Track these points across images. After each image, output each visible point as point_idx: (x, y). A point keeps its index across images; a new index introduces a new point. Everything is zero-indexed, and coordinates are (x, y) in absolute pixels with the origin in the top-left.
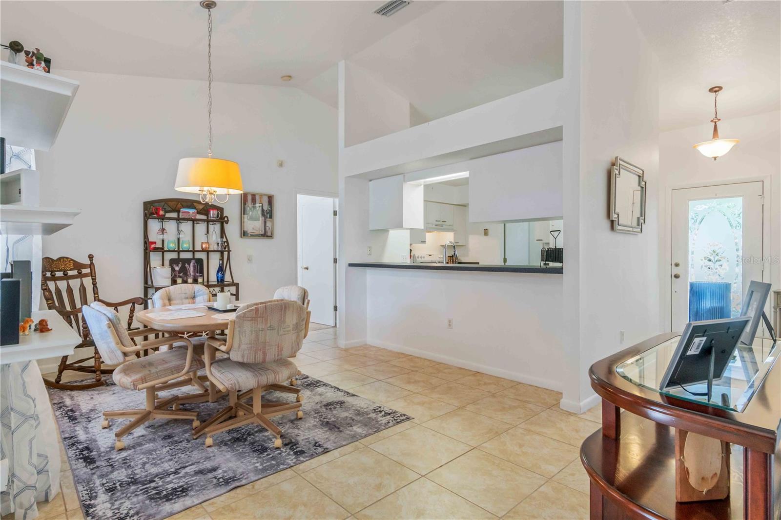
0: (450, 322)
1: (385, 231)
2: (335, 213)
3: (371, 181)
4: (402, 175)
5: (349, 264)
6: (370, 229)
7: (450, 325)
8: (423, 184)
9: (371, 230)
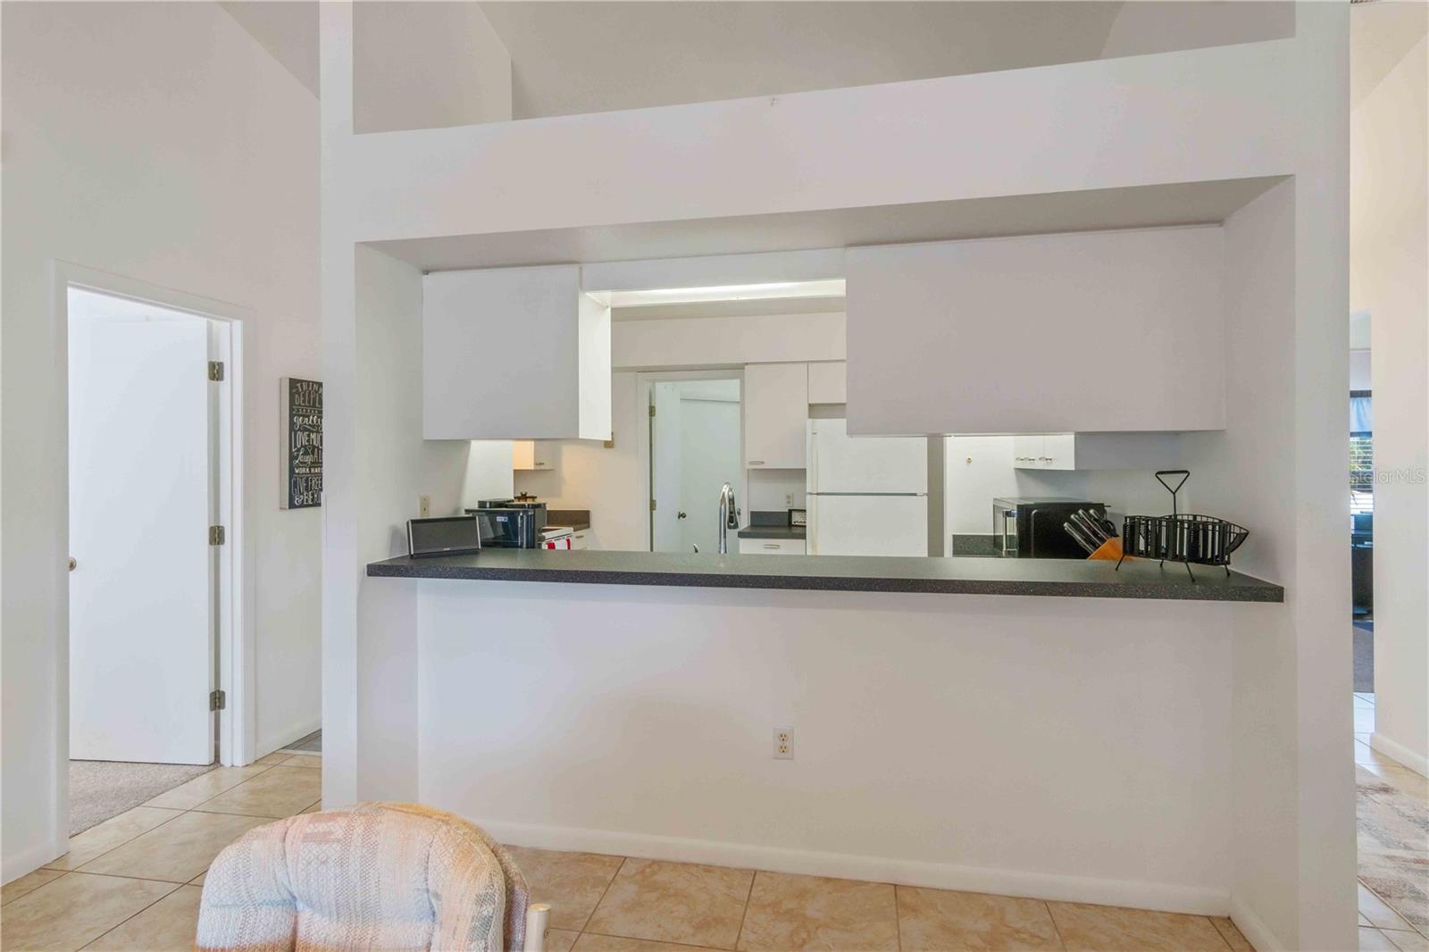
0: (783, 737)
1: (462, 444)
2: (216, 372)
3: (427, 272)
4: (574, 269)
5: (369, 566)
6: (427, 437)
7: (783, 750)
8: (609, 304)
9: (426, 441)
